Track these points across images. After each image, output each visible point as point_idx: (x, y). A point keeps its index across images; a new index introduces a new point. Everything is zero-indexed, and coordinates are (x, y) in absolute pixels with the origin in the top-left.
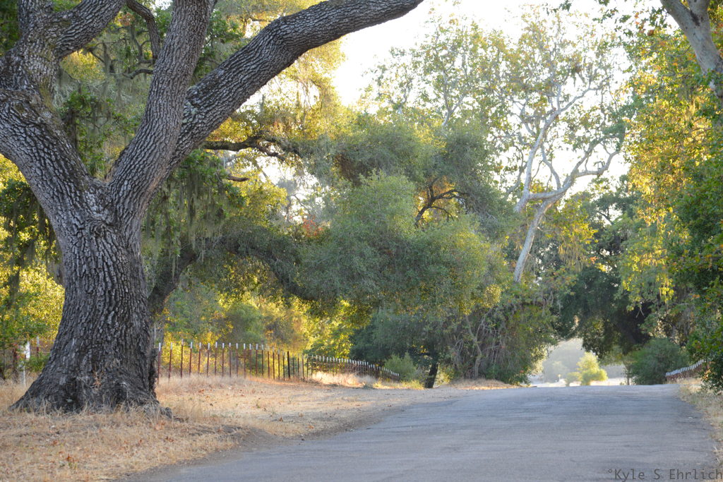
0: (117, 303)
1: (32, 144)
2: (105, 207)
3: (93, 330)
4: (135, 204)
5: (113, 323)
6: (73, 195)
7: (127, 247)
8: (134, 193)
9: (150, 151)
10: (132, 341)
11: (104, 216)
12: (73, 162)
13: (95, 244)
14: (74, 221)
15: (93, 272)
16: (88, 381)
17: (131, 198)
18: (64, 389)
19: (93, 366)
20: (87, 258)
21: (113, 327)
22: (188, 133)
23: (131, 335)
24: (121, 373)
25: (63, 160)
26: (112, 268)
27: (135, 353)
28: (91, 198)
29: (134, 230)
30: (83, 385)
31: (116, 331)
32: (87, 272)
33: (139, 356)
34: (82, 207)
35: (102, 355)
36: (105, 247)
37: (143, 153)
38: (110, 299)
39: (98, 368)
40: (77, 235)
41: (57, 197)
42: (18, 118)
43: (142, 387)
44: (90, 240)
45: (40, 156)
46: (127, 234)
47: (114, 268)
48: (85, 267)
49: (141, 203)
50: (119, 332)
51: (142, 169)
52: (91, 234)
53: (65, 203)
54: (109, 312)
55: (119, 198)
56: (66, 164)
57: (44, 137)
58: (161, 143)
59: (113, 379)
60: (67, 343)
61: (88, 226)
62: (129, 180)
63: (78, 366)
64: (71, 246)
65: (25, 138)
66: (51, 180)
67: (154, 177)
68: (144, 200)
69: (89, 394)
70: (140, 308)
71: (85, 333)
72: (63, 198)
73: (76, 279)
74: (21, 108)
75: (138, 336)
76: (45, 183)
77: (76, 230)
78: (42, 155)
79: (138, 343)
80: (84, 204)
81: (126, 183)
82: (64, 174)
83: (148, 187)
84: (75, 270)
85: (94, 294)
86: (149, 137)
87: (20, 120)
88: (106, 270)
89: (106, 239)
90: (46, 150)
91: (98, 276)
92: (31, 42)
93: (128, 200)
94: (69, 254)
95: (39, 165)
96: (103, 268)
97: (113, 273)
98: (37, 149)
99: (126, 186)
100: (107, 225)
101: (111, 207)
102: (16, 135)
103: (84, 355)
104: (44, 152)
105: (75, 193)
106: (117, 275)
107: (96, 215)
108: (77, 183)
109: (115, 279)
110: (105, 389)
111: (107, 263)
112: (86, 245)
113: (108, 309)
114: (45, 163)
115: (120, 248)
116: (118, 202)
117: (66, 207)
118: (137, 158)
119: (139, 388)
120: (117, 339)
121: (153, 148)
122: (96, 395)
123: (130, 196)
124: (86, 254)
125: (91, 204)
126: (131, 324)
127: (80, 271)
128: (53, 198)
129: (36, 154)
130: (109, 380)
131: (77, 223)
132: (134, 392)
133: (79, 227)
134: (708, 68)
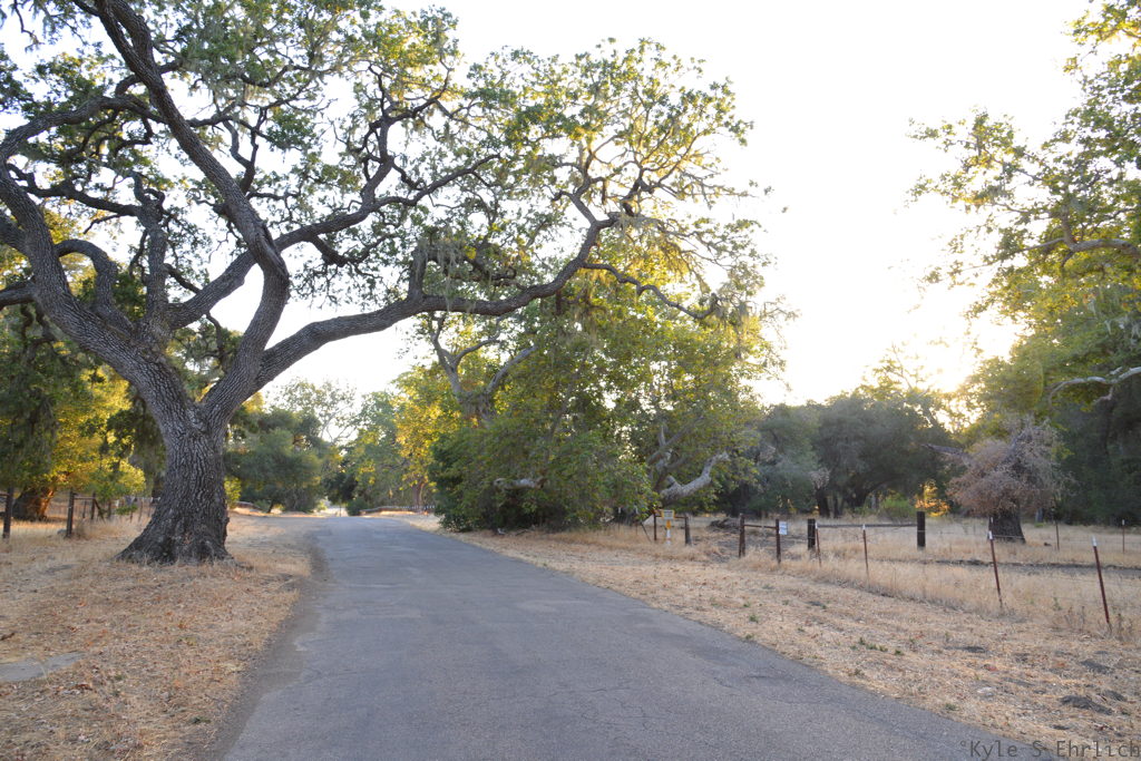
0: (205, 485)
2: (201, 420)
3: (186, 503)
5: (201, 499)
6: (178, 411)
7: (214, 448)
8: (222, 413)
10: (213, 512)
11: (200, 426)
13: (192, 444)
14: (178, 428)
15: (189, 463)
16: (181, 540)
18: (162, 546)
19: (185, 529)
20: (185, 454)
21: (201, 502)
23: (213, 508)
24: (205, 535)
25: (174, 387)
26: (203, 462)
27: (215, 520)
28: (191, 414)
29: (219, 437)
30: (176, 542)
31: (203, 505)
32: (185, 463)
33: (217, 522)
34: (185, 419)
35: (192, 521)
37: (231, 387)
38: (200, 482)
39: (188, 530)
40: (179, 438)
43: (219, 545)
44: (189, 442)
46: (215, 439)
47: (205, 462)
50: (205, 506)
51: (230, 398)
52: (190, 437)
53: (172, 416)
54: (199, 491)
55: (212, 415)
58: (244, 382)
59: (200, 539)
60: (165, 511)
61: (188, 432)
63: (173, 528)
65: (147, 371)
69: (180, 549)
70: (220, 490)
71: (180, 505)
72: (171, 413)
73: (176, 468)
74: (145, 352)
75: (218, 508)
77: (178, 434)
79: (217, 513)
80: (186, 417)
82: (173, 397)
84: (176, 462)
85: (188, 478)
86: (236, 378)
87: (144, 359)
88: (199, 462)
89: (200, 442)
91: (192, 466)
92: (155, 316)
93: (218, 417)
95: (155, 390)
96: (197, 461)
97: (203, 465)
100: (202, 432)
102: (140, 369)
103: (178, 521)
105: (180, 410)
106: (206, 466)
108: (182, 404)
109: (205, 469)
110: (193, 547)
111: (199, 458)
112: (186, 445)
114: (160, 389)
115: (209, 448)
116: (211, 418)
117: (173, 418)
118: (226, 390)
120: (204, 510)
122: (186, 551)
123: (220, 414)
124: (185, 451)
125: (191, 417)
126: (214, 500)
127: (179, 462)
130: (196, 540)
131: (180, 430)
132: (214, 549)
133: (181, 432)
134: (456, 391)
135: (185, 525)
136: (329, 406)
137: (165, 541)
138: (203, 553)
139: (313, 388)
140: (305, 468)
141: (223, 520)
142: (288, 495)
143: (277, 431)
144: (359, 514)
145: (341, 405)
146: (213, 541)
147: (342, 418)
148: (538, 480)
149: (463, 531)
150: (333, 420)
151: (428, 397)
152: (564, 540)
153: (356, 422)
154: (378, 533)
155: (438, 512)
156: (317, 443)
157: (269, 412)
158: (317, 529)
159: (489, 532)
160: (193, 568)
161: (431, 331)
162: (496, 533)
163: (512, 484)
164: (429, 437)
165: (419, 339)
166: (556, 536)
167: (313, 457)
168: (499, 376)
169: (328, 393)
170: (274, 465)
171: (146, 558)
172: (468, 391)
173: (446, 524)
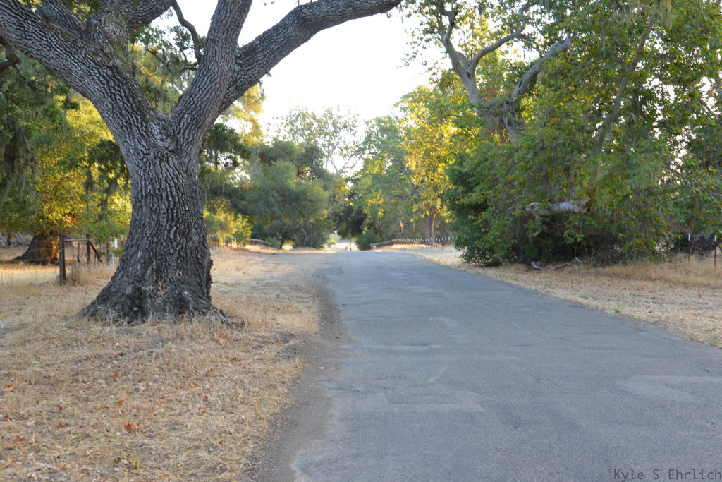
0: (178, 219)
1: (105, 82)
2: (168, 136)
3: (157, 243)
4: (193, 135)
5: (175, 237)
6: (139, 125)
7: (187, 171)
8: (193, 125)
9: (207, 90)
10: (191, 254)
11: (167, 143)
12: (140, 99)
13: (159, 167)
14: (141, 148)
15: (157, 191)
16: (153, 291)
17: (190, 130)
18: (130, 298)
19: (157, 277)
20: (152, 180)
21: (175, 241)
22: (233, 85)
23: (191, 248)
24: (183, 283)
25: (132, 96)
26: (173, 189)
27: (194, 263)
28: (155, 129)
29: (192, 157)
30: (148, 294)
31: (178, 244)
32: (152, 192)
33: (197, 266)
34: (148, 135)
35: (165, 266)
36: (168, 171)
37: (201, 91)
38: (172, 215)
39: (161, 278)
40: (143, 160)
41: (126, 127)
42: (94, 61)
43: (202, 295)
44: (154, 164)
45: (111, 93)
46: (187, 160)
47: (176, 189)
48: (150, 187)
49: (199, 134)
50: (181, 245)
51: (200, 105)
52: (155, 158)
53: (132, 133)
54: (172, 227)
55: (180, 129)
56: (133, 100)
57: (115, 77)
58: (216, 83)
59: (176, 289)
60: (133, 255)
61: (153, 152)
62: (188, 114)
63: (144, 275)
64: (137, 169)
65: (99, 78)
66: (121, 113)
67: (210, 112)
68: (202, 132)
69: (153, 303)
70: (198, 224)
71: (149, 246)
72: (131, 128)
73: (142, 198)
74: (96, 54)
75: (197, 248)
76: (115, 115)
77: (142, 155)
78: (113, 91)
79: (197, 255)
80: (149, 133)
81: (186, 116)
82: (132, 108)
83: (204, 121)
84: (141, 190)
85: (158, 211)
86: (206, 78)
87: (95, 63)
88: (168, 190)
89: (168, 164)
90: (116, 87)
91: (161, 195)
92: (108, 12)
93: (187, 131)
94: (136, 176)
95: (110, 100)
96: (166, 189)
97: (175, 193)
98: (109, 86)
99: (186, 119)
100: (169, 151)
101: (173, 136)
102: (91, 75)
103: (148, 266)
104: (115, 89)
105: (142, 124)
106: (178, 194)
107: (160, 143)
108: (143, 116)
109: (177, 198)
110: (168, 299)
111: (169, 185)
112: (151, 168)
113: (170, 225)
114: (116, 99)
115: (181, 171)
116: (179, 133)
117: (134, 136)
118: (195, 96)
119: (200, 297)
120: (179, 252)
121: (209, 87)
122: (159, 305)
123: (190, 127)
124: (151, 176)
125: (156, 133)
126: (191, 238)
127: (145, 191)
128: (122, 128)
129: (108, 91)
130: (172, 290)
131: (143, 149)
132: (195, 301)
133: (145, 152)
134: (474, 101)
135: (158, 271)
136: (332, 135)
137: (134, 292)
138: (180, 307)
139: (314, 118)
140: (310, 201)
141: (205, 264)
142: (298, 230)
143: (280, 163)
144: (370, 248)
145: (343, 133)
146: (193, 292)
147: (347, 148)
148: (584, 202)
149: (489, 265)
150: (337, 150)
151: (440, 112)
152: (618, 275)
153: (361, 151)
154: (393, 270)
155: (459, 244)
156: (320, 174)
157: (271, 145)
158: (328, 267)
159: (522, 267)
160: (167, 327)
161: (441, 28)
162: (530, 268)
163: (549, 209)
164: (442, 159)
165: (427, 41)
166: (607, 269)
167: (317, 188)
168: (526, 79)
169: (330, 122)
170: (280, 199)
171: (112, 314)
172: (489, 101)
173: (468, 258)
